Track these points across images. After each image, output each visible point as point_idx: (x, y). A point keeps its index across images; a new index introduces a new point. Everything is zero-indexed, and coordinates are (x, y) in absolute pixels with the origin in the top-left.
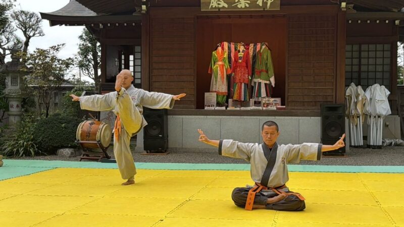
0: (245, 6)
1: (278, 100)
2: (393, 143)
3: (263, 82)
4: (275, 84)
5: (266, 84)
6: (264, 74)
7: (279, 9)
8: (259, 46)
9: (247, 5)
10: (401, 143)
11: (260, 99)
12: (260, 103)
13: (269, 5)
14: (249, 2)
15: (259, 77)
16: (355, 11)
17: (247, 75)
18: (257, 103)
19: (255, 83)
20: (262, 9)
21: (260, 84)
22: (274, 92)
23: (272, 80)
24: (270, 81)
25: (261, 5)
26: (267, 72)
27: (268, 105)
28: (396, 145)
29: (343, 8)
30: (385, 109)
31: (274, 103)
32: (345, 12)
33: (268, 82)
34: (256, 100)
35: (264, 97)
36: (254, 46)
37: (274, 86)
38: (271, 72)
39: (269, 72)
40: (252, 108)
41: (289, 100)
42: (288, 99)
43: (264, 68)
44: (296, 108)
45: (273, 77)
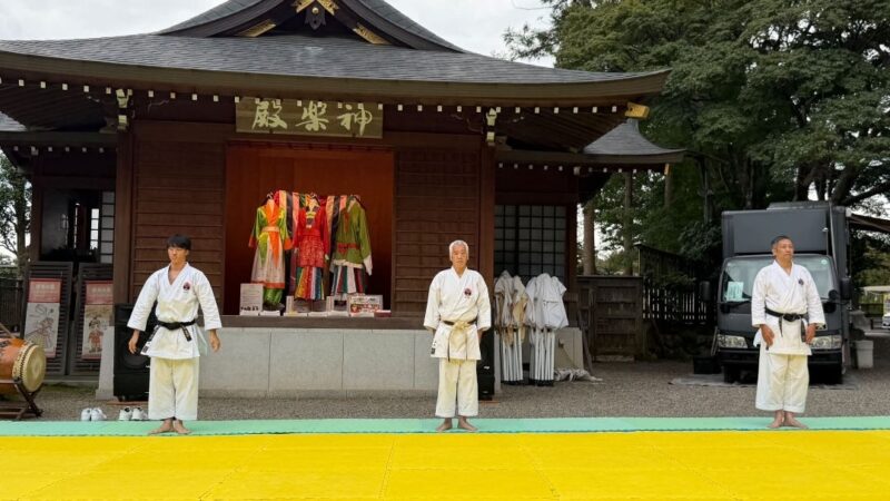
0: (320, 128)
1: (378, 299)
2: (571, 377)
3: (351, 266)
4: (373, 270)
5: (355, 270)
6: (352, 252)
7: (380, 137)
8: (343, 200)
9: (324, 127)
10: (585, 376)
11: (345, 297)
12: (344, 303)
13: (362, 128)
14: (327, 121)
15: (344, 257)
16: (509, 149)
17: (321, 253)
18: (340, 304)
19: (336, 267)
20: (351, 136)
21: (345, 269)
22: (370, 284)
23: (368, 262)
24: (363, 264)
25: (348, 127)
26: (358, 247)
27: (359, 308)
28: (577, 379)
29: (490, 141)
30: (558, 317)
31: (372, 305)
32: (493, 149)
33: (359, 266)
34: (338, 298)
35: (352, 294)
36: (335, 199)
37: (370, 273)
38: (366, 247)
39: (363, 249)
40: (330, 312)
41: (398, 300)
42: (395, 298)
43: (353, 241)
44: (409, 313)
45: (370, 257)
